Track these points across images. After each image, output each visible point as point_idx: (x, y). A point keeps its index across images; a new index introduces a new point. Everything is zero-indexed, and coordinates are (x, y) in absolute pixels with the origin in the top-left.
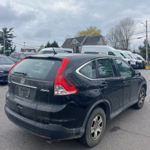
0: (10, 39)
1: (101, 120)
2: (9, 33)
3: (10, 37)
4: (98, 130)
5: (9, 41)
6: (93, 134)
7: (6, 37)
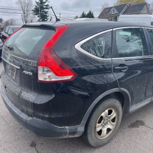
0: (46, 10)
1: (114, 115)
2: (45, 4)
3: (46, 8)
4: (109, 126)
5: (46, 13)
6: (100, 132)
7: (42, 8)
